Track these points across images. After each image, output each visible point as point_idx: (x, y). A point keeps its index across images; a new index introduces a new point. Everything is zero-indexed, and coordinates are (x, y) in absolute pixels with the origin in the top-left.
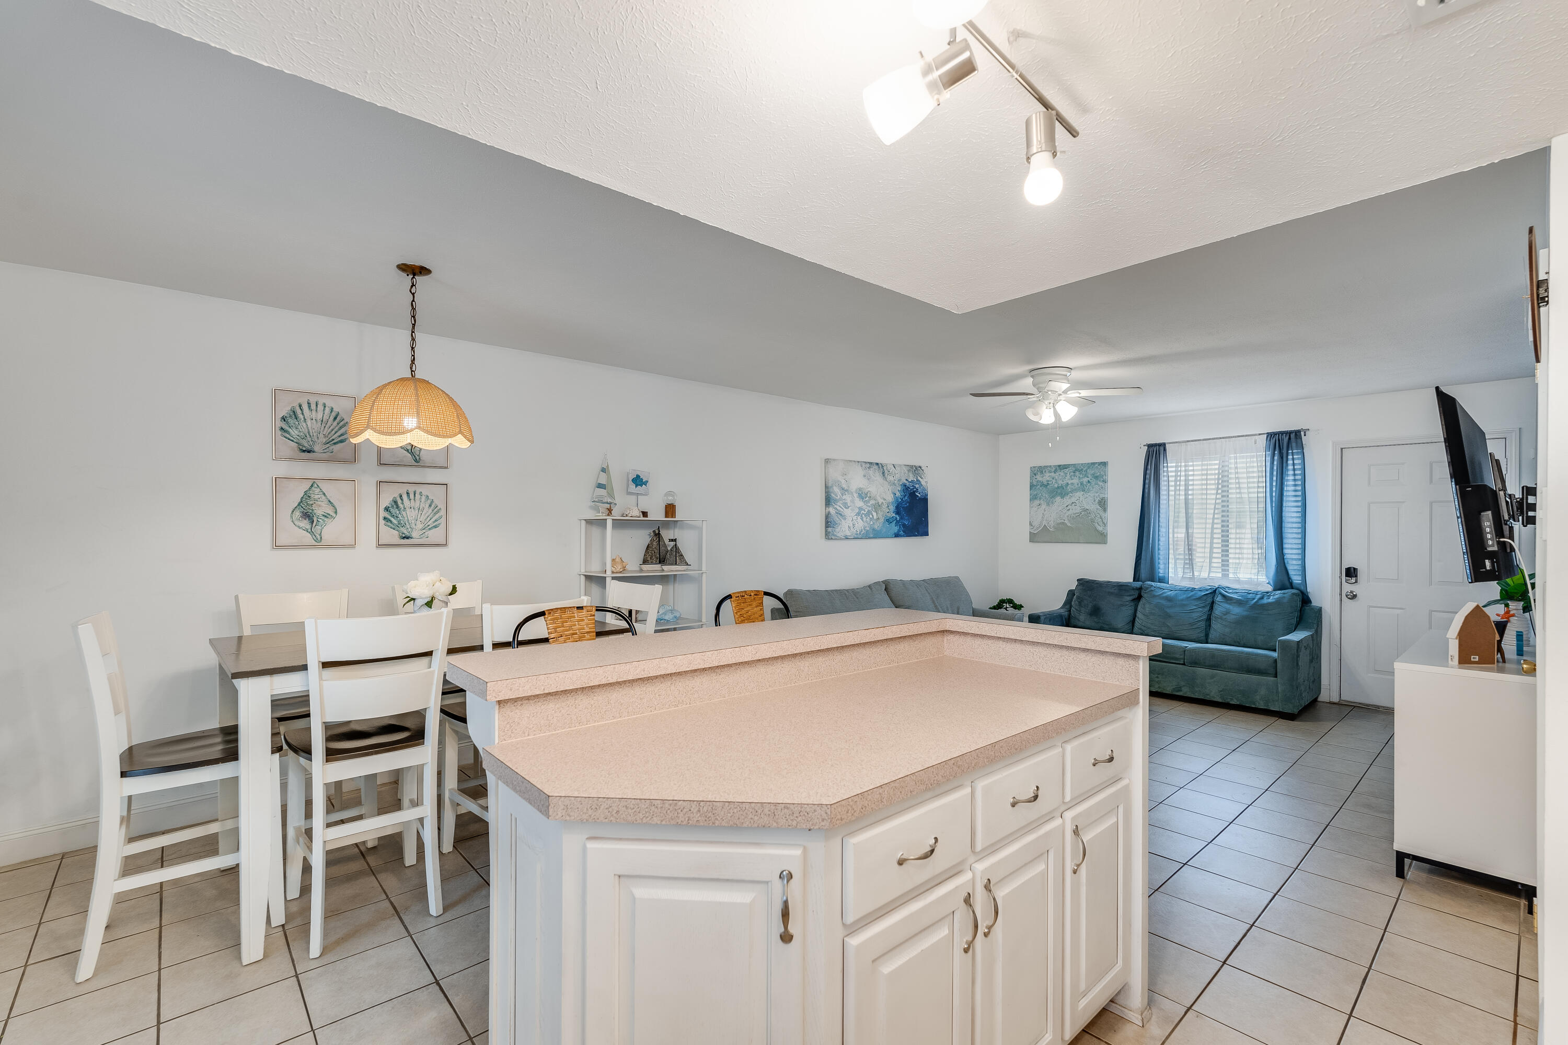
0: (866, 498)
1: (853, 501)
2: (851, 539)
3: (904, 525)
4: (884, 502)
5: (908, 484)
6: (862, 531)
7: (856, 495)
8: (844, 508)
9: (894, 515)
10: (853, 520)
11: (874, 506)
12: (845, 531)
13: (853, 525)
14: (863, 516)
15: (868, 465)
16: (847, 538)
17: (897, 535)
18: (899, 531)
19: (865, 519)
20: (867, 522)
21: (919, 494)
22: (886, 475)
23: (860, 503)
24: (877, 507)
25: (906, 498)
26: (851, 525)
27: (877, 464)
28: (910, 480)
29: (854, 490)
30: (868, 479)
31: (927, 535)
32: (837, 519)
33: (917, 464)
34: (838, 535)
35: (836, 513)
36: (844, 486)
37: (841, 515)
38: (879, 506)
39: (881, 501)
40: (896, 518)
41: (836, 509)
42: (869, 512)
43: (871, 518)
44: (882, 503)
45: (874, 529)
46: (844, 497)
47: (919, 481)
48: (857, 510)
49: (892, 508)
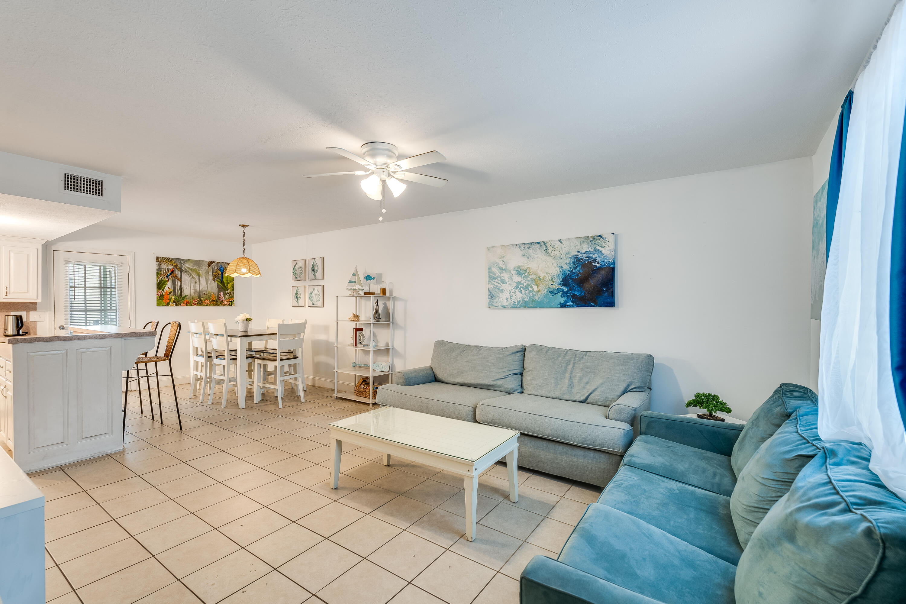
0: (525, 274)
1: (510, 278)
2: (509, 308)
3: (574, 296)
4: (547, 275)
5: (580, 256)
6: (520, 301)
7: (513, 272)
8: (501, 284)
9: (560, 287)
10: (510, 293)
11: (534, 280)
12: (502, 302)
13: (511, 297)
14: (522, 289)
15: (528, 246)
16: (504, 307)
17: (563, 306)
18: (566, 301)
19: (523, 292)
20: (525, 294)
21: (598, 263)
22: (550, 251)
23: (519, 279)
24: (538, 280)
25: (577, 269)
26: (509, 297)
27: (538, 243)
28: (583, 252)
29: (512, 268)
30: (528, 258)
31: (611, 304)
32: (495, 293)
33: (595, 233)
34: (495, 305)
35: (494, 287)
36: (502, 266)
37: (498, 289)
38: (541, 279)
39: (542, 275)
40: (563, 290)
41: (494, 285)
42: (528, 286)
43: (530, 291)
44: (545, 277)
45: (533, 301)
46: (502, 275)
47: (598, 250)
48: (515, 285)
49: (558, 280)
